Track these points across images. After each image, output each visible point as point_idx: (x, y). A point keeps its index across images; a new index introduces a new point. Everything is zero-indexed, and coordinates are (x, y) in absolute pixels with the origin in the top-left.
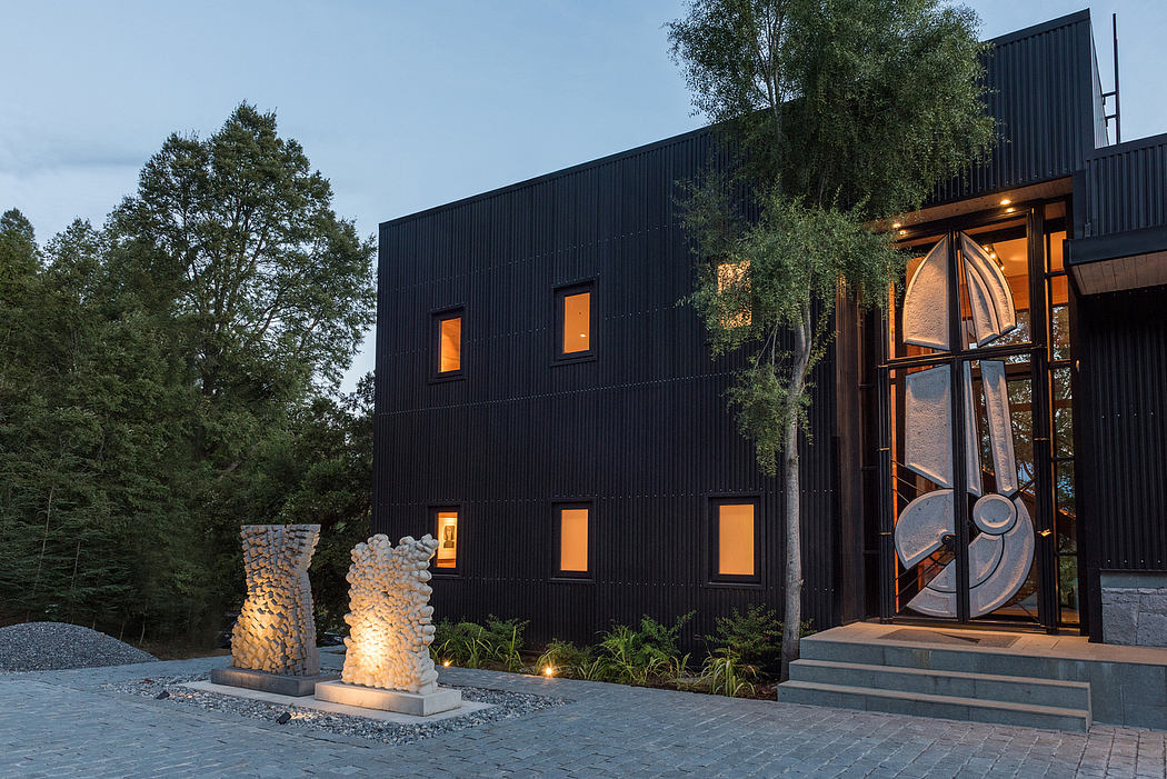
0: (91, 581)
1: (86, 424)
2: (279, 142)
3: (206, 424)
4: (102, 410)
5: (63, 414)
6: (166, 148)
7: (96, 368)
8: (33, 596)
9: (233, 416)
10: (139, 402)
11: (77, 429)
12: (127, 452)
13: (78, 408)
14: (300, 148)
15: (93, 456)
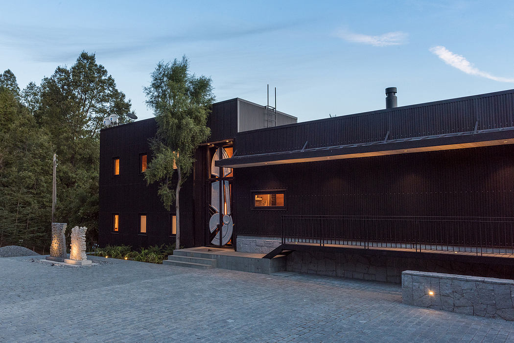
0: (32, 232)
1: (30, 177)
2: (96, 65)
3: (70, 175)
4: (34, 171)
5: (22, 174)
6: (56, 72)
7: (33, 157)
8: (14, 237)
9: (79, 171)
10: (47, 168)
11: (27, 179)
12: (43, 186)
13: (27, 172)
14: (104, 67)
15: (32, 188)
